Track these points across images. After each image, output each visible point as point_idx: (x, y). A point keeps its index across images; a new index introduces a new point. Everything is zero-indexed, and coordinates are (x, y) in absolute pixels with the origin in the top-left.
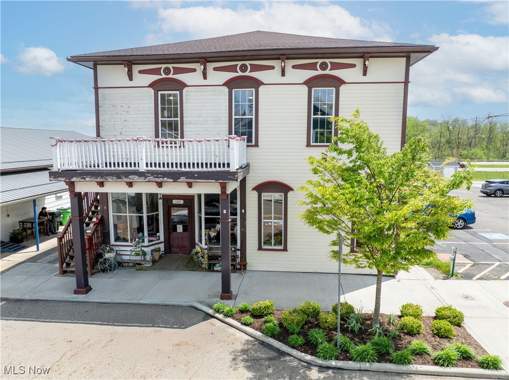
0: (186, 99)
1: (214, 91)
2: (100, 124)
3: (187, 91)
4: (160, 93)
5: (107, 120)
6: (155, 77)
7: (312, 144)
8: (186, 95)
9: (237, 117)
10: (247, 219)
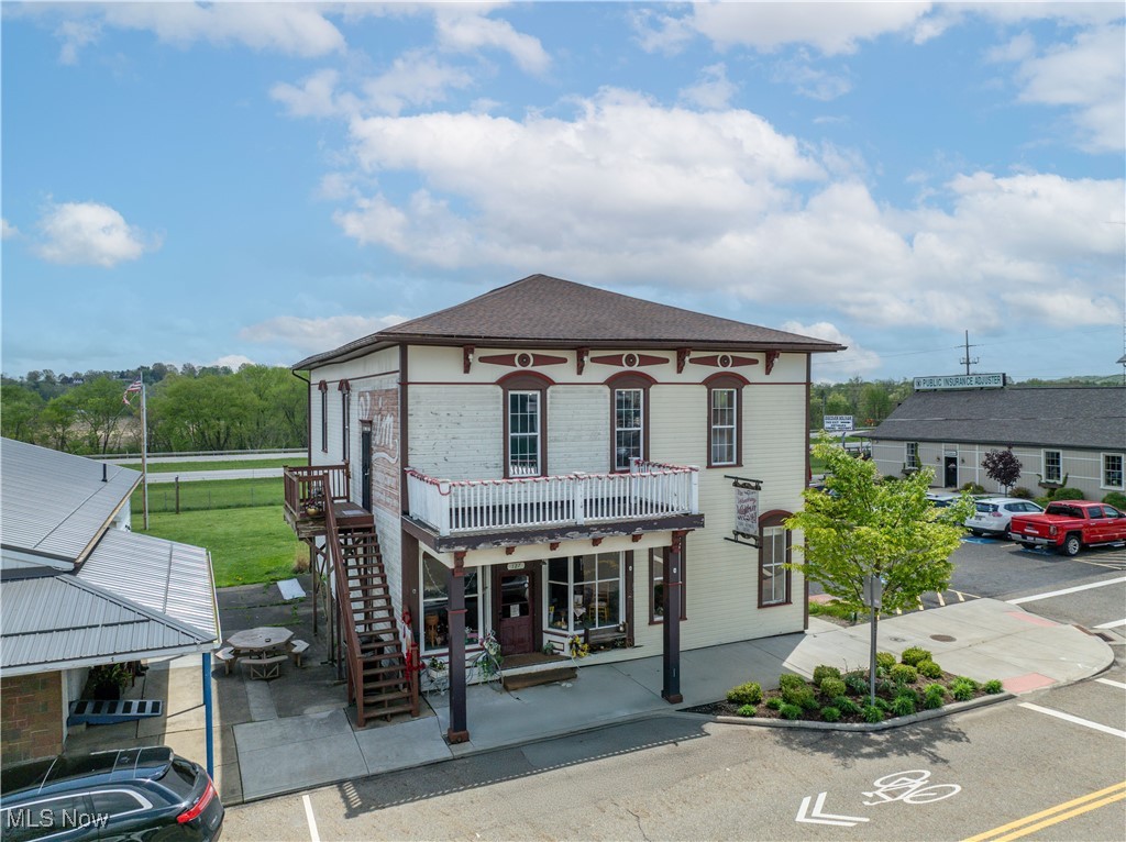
0: (551, 403)
1: (590, 392)
2: (410, 445)
3: (552, 392)
4: (510, 393)
5: (422, 437)
6: (507, 370)
7: (714, 464)
8: (551, 397)
9: (620, 429)
10: (635, 580)
